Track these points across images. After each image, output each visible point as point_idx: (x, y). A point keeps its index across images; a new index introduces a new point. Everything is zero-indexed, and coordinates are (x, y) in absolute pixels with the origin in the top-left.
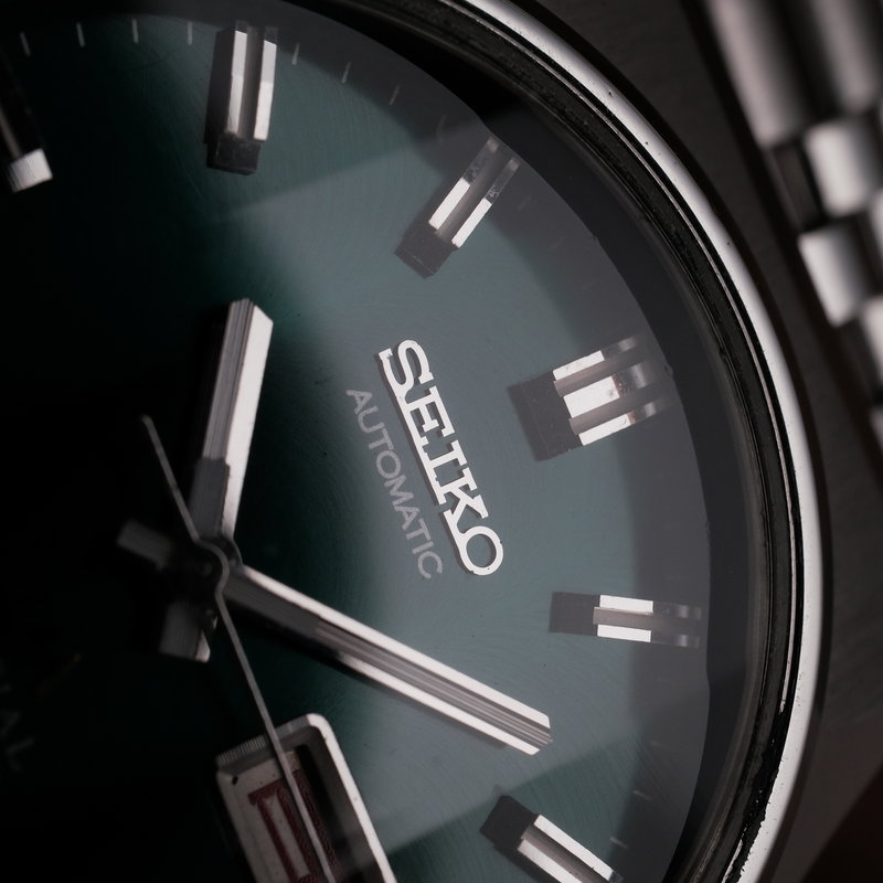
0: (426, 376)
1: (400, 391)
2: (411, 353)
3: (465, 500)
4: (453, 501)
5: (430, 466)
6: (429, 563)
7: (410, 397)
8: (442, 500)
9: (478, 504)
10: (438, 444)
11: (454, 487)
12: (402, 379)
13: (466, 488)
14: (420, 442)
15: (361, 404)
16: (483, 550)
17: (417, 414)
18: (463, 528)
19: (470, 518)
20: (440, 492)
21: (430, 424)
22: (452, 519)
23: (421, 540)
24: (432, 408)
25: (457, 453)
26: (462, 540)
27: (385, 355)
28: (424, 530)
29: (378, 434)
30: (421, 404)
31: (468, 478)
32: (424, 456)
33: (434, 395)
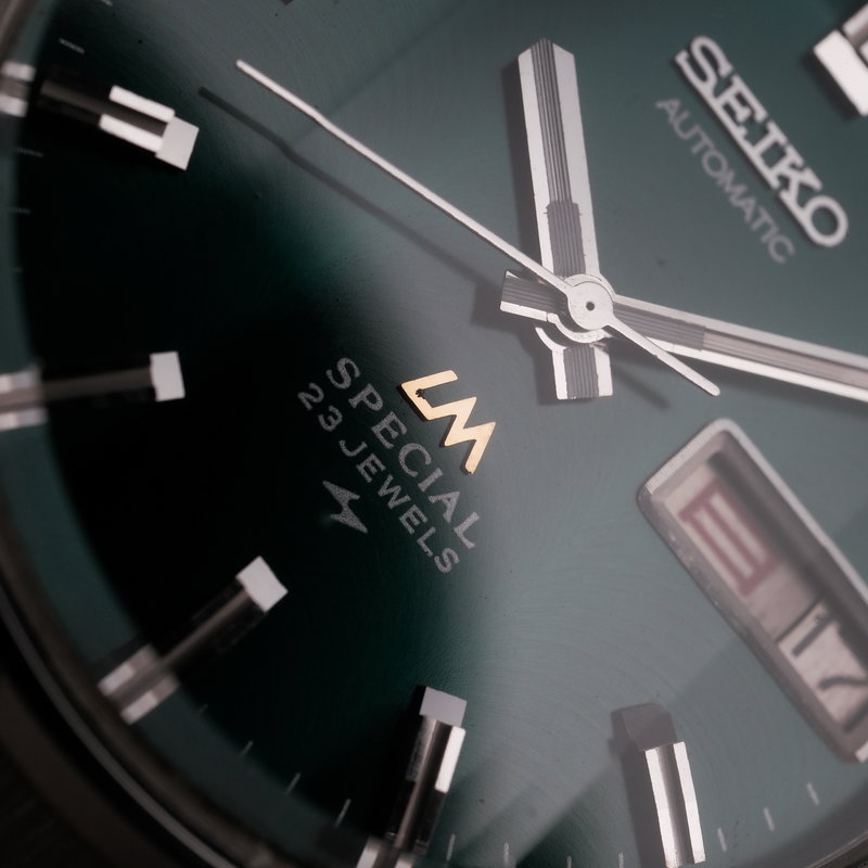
0: (725, 68)
1: (706, 89)
2: (706, 52)
3: (796, 178)
4: (785, 181)
5: (755, 153)
6: (781, 248)
7: (718, 92)
8: (774, 183)
9: (810, 178)
10: (756, 131)
11: (783, 167)
12: (703, 76)
13: (793, 166)
14: (739, 133)
15: (672, 113)
16: (826, 220)
17: (728, 108)
18: (802, 202)
19: (806, 193)
20: (771, 175)
21: (742, 114)
22: (790, 198)
23: (765, 228)
24: (741, 98)
25: (776, 134)
26: (804, 216)
27: (682, 59)
28: (766, 217)
29: (697, 138)
30: (729, 96)
31: (793, 156)
32: (746, 146)
33: (739, 85)
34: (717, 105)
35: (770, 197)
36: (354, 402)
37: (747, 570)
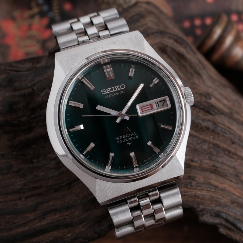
0: (105, 90)
1: (106, 93)
2: (103, 91)
3: (117, 88)
4: (118, 89)
5: (114, 91)
6: (123, 92)
7: (107, 92)
8: (117, 90)
9: (118, 86)
10: (112, 90)
11: (116, 89)
12: (105, 92)
13: (116, 87)
14: (111, 91)
15: (107, 97)
16: (123, 87)
17: (109, 91)
18: (120, 88)
19: (119, 87)
20: (116, 90)
21: (110, 90)
22: (119, 89)
23: (121, 92)
24: (108, 90)
25: (113, 88)
26: (121, 89)
27: (102, 94)
28: (120, 92)
29: (110, 95)
30: (108, 91)
31: (115, 87)
32: (113, 91)
33: (107, 89)
34: (108, 92)
35: (118, 91)
36: (120, 139)
37: (150, 108)
